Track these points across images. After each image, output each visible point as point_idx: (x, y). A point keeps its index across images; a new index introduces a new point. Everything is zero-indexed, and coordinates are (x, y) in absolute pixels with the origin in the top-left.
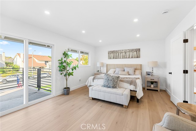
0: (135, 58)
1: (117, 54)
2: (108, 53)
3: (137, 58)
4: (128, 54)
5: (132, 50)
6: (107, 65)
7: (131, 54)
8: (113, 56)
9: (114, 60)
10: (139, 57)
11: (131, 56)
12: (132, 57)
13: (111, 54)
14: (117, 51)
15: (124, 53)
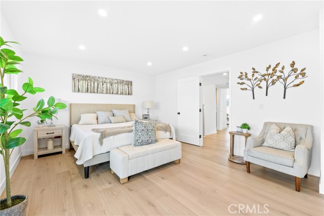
0: (126, 94)
1: (96, 84)
2: (74, 79)
3: (129, 94)
4: (115, 86)
5: (122, 82)
6: (71, 104)
7: (120, 87)
8: (85, 86)
9: (89, 95)
10: (131, 94)
11: (120, 90)
12: (122, 94)
13: (81, 82)
14: (94, 78)
15: (109, 85)
